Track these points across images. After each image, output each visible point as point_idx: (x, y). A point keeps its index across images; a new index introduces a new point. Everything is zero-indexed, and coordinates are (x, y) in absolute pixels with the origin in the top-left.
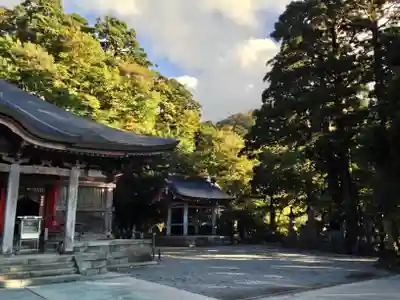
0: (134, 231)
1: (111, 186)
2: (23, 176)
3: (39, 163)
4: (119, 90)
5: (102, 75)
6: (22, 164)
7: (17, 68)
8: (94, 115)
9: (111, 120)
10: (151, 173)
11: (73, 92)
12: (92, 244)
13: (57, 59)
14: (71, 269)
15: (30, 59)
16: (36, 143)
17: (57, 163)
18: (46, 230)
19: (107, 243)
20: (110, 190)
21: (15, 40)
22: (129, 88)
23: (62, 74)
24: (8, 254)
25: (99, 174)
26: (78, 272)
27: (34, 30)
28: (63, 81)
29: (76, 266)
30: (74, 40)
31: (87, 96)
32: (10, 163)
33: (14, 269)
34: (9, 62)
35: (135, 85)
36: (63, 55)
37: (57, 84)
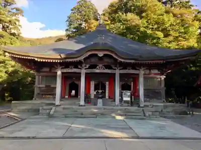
0: (186, 99)
1: (163, 77)
2: (121, 74)
3: (126, 69)
4: (173, 25)
5: (164, 19)
6: (120, 69)
7: (124, 26)
8: (161, 41)
9: (170, 42)
10: (193, 69)
11: (149, 32)
12: (155, 104)
13: (141, 18)
14: (142, 114)
15: (130, 20)
16: (122, 60)
17: (134, 68)
18: (133, 97)
19: (162, 104)
20: (163, 79)
21: (123, 14)
22: (179, 23)
23: (144, 24)
24: (118, 106)
25: (156, 71)
26: (145, 116)
27: (131, 6)
28: (144, 27)
29: (144, 113)
30: (148, 5)
31: (157, 32)
32: (115, 69)
33: (119, 112)
34: (121, 25)
35: (182, 20)
36: (144, 14)
37: (142, 29)
